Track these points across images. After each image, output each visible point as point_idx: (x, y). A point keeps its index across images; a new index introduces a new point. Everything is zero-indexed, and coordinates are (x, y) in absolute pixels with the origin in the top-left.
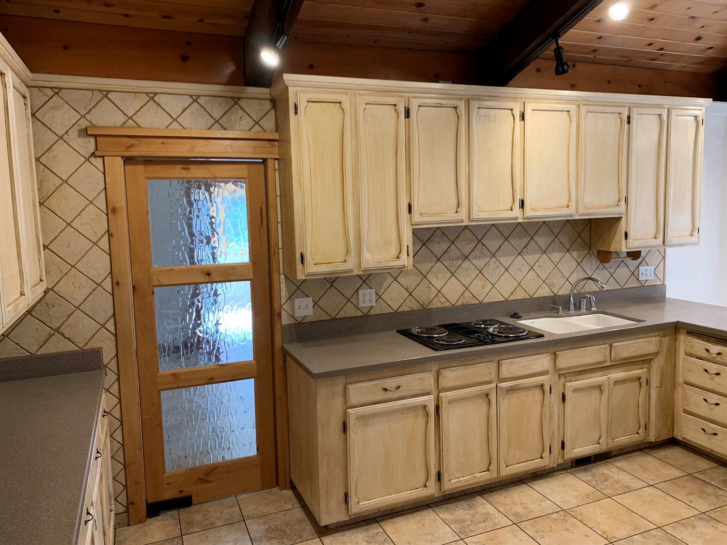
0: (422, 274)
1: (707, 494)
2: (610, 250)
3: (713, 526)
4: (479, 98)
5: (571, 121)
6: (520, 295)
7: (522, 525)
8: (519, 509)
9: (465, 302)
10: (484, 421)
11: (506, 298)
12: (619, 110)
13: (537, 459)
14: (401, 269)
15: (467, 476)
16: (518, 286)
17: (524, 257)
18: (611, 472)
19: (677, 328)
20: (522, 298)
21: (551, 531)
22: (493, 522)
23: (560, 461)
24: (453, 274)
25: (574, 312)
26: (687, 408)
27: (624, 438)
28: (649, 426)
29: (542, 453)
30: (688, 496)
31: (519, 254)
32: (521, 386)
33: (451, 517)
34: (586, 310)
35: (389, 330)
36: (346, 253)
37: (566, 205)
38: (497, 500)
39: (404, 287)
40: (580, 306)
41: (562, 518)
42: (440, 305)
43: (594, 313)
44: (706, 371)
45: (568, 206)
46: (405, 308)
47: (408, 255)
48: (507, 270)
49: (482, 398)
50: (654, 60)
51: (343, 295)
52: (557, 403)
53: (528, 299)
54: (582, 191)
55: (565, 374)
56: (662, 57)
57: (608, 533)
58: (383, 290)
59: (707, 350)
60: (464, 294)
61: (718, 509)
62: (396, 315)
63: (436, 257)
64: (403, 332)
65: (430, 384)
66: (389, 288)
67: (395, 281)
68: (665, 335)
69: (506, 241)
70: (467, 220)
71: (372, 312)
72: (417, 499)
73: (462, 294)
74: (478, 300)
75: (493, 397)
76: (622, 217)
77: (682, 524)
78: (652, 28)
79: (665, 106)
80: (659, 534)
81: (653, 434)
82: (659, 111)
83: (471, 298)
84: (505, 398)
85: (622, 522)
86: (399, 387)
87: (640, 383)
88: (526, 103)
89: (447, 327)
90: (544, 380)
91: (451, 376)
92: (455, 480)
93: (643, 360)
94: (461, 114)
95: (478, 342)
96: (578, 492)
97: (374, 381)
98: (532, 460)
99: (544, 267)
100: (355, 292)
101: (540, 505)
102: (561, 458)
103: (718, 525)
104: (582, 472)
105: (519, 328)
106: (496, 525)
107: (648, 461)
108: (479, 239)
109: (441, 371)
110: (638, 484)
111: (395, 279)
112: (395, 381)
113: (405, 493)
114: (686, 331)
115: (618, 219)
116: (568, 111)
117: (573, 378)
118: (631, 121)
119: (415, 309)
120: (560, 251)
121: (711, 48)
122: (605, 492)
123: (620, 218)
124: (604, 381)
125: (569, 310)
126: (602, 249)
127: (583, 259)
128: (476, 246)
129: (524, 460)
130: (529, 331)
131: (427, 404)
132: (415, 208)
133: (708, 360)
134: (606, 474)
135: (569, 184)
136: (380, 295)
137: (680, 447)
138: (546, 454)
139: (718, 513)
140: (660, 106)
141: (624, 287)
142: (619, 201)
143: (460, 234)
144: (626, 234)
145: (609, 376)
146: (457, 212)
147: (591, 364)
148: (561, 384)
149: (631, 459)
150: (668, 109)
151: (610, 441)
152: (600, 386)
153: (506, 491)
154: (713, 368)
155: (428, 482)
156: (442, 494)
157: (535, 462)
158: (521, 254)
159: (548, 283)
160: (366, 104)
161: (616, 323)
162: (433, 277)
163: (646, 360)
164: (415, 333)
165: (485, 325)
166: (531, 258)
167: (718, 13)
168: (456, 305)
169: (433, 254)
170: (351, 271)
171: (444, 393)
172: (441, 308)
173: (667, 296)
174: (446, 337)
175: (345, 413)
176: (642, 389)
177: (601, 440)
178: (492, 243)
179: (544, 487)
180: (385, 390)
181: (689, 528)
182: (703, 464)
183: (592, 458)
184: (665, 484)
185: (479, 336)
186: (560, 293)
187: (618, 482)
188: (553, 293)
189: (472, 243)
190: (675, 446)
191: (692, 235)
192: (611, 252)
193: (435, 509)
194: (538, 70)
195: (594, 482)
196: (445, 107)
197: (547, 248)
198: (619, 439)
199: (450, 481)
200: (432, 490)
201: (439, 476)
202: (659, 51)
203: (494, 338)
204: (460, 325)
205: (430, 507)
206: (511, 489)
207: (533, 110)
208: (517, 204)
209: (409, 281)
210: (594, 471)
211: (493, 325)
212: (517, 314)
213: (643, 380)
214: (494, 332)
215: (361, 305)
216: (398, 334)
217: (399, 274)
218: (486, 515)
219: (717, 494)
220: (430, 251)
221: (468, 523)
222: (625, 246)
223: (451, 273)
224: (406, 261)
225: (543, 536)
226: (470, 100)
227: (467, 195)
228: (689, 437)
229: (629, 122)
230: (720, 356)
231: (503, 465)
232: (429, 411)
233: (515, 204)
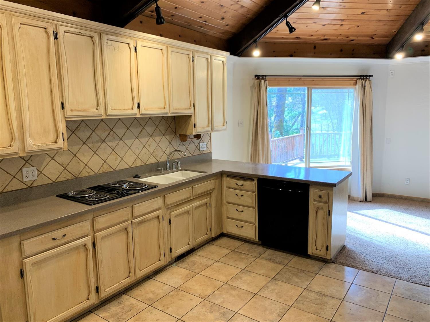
0: (73, 154)
1: (243, 259)
2: (187, 134)
3: (249, 275)
4: (107, 33)
5: (163, 56)
6: (139, 163)
7: (154, 305)
8: (151, 295)
9: (104, 171)
10: (125, 245)
11: (130, 166)
12: (188, 53)
13: (157, 262)
14: (58, 151)
15: (116, 284)
16: (137, 158)
17: (139, 139)
18: (196, 259)
19: (222, 174)
20: (140, 165)
21: (171, 303)
22: (136, 309)
23: (170, 260)
24: (95, 153)
25: (169, 171)
26: (228, 216)
27: (200, 238)
28: (212, 229)
29: (160, 258)
30: (235, 262)
31: (137, 138)
32: (146, 219)
33: (108, 314)
34: (176, 169)
35: (50, 196)
36: (11, 140)
37: (163, 107)
38: (136, 294)
39: (59, 164)
40: (172, 167)
41: (176, 293)
42: (87, 175)
43: (180, 170)
44: (237, 195)
45: (164, 108)
46: (61, 179)
47: (63, 140)
48: (130, 148)
49: (123, 232)
50: (202, 27)
51: (9, 174)
52: (166, 226)
53: (143, 165)
54: (171, 98)
55: (170, 208)
56: (205, 26)
57: (202, 295)
58: (43, 167)
59: (237, 184)
60: (103, 165)
61: (249, 266)
62: (55, 184)
63: (82, 141)
64: (61, 196)
65: (88, 229)
66: (48, 165)
67: (53, 160)
68: (217, 179)
69: (128, 130)
70: (105, 115)
71: (35, 184)
72: (83, 310)
73: (102, 166)
74: (113, 169)
75: (130, 230)
76: (192, 115)
77: (235, 278)
78: (202, 8)
79: (209, 54)
80: (226, 287)
81: (214, 233)
82: (206, 56)
83: (108, 168)
84: (137, 228)
85: (207, 286)
86: (65, 235)
87: (207, 206)
88: (137, 40)
89: (94, 188)
90: (159, 213)
91: (102, 221)
92: (108, 289)
93: (208, 194)
94: (96, 42)
95: (118, 195)
96: (182, 275)
97: (44, 235)
98: (154, 264)
99: (151, 145)
100: (20, 170)
101: (162, 289)
102: (170, 258)
103: (251, 274)
104: (181, 263)
105: (142, 184)
106: (138, 310)
107: (212, 248)
108: (111, 129)
109: (95, 218)
110: (210, 262)
111: (53, 159)
112: (61, 232)
113: (73, 308)
114: (226, 175)
115: (190, 116)
116: (162, 50)
117: (174, 209)
118: (194, 60)
119: (69, 179)
120: (159, 136)
121: (228, 25)
122: (195, 271)
123: (191, 116)
124: (190, 208)
125: (167, 170)
126: (182, 134)
127: (172, 140)
128: (109, 133)
129: (150, 264)
130: (148, 185)
131: (86, 243)
132: (67, 105)
133: (237, 189)
134: (194, 261)
135: (164, 94)
136: (41, 171)
137: (226, 237)
138: (162, 258)
139: (250, 268)
140: (206, 53)
141: (194, 155)
142: (190, 106)
143: (98, 125)
144: (195, 125)
145: (192, 205)
146: (97, 109)
147: (183, 200)
148: (168, 214)
149: (204, 249)
150: (211, 55)
151: (194, 241)
152: (188, 211)
153: (141, 286)
154: (240, 193)
155: (90, 295)
156: (100, 301)
157: (156, 264)
158: (138, 138)
159: (154, 155)
160: (21, 24)
161: (193, 175)
162: (81, 155)
163: (209, 193)
164: (72, 195)
165: (119, 184)
166: (144, 140)
167: (233, 6)
168: (98, 173)
169: (80, 139)
170: (16, 153)
171: (98, 233)
172: (88, 176)
173: (213, 158)
174: (95, 195)
175: (22, 263)
176: (208, 209)
177: (190, 242)
178: (120, 131)
179: (162, 278)
180: (54, 239)
181: (239, 279)
182: (238, 243)
183: (185, 254)
184: (223, 259)
185: (118, 192)
186: (161, 161)
187: (201, 264)
188: (157, 160)
189: (106, 131)
190: (223, 237)
191: (224, 125)
192: (187, 135)
193: (96, 312)
194: (141, 22)
195: (189, 267)
196: (84, 36)
197: (152, 134)
198: (198, 239)
199: (105, 290)
200: (94, 300)
201: (97, 289)
202: (204, 22)
203: (128, 192)
204: (102, 186)
205: (92, 312)
206: (143, 285)
207: (141, 46)
208: (136, 105)
209: (63, 159)
210: (187, 261)
211: (125, 183)
212: (138, 175)
213: (208, 204)
214: (127, 187)
215: (25, 180)
216: (57, 197)
217: (56, 154)
218: (131, 306)
219: (247, 257)
220: (78, 137)
221: (120, 314)
222: (194, 131)
223: (94, 152)
224: (61, 144)
225: (168, 308)
226: (101, 33)
227: (103, 98)
228: (230, 231)
229: (193, 61)
230: (243, 186)
231: (138, 271)
232: (89, 248)
233: (134, 105)
